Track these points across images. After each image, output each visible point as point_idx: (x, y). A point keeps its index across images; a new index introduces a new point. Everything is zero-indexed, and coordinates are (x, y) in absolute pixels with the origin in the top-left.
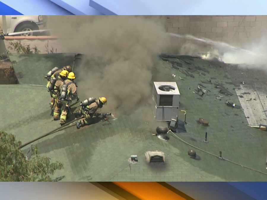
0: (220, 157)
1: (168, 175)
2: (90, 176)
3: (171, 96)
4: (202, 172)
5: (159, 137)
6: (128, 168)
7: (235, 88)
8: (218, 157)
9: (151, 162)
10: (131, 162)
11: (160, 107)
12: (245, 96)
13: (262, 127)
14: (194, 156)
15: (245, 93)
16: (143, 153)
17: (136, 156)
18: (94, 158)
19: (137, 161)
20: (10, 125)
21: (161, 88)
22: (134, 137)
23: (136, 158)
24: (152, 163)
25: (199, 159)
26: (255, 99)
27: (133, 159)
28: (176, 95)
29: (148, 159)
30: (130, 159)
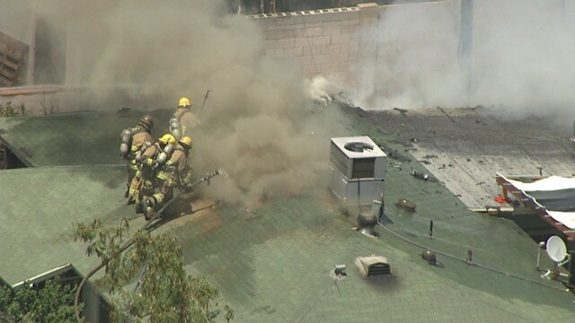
0: (469, 262)
1: (405, 296)
2: (269, 307)
3: (372, 160)
4: (461, 286)
5: (364, 232)
6: (334, 288)
7: (407, 148)
8: (466, 263)
9: (368, 275)
10: (335, 277)
11: (354, 180)
12: (430, 160)
13: (490, 210)
14: (432, 260)
15: (428, 157)
16: (352, 261)
17: (344, 266)
18: (259, 276)
19: (345, 274)
20: (62, 235)
21: (350, 147)
22: (318, 236)
23: (344, 269)
24: (372, 277)
25: (442, 266)
26: (450, 166)
27: (338, 272)
28: (380, 157)
29: (364, 271)
30: (333, 271)
